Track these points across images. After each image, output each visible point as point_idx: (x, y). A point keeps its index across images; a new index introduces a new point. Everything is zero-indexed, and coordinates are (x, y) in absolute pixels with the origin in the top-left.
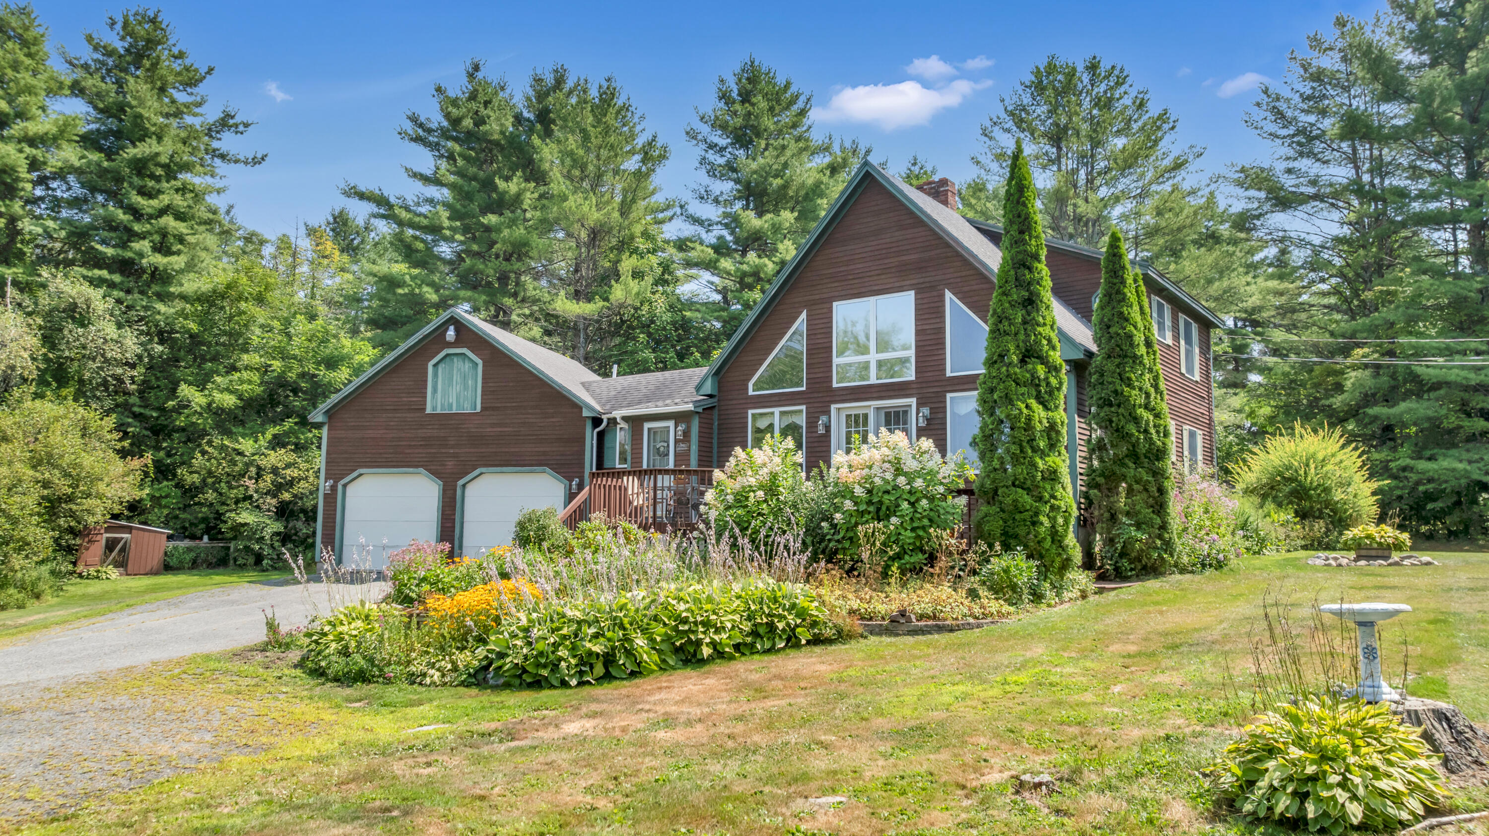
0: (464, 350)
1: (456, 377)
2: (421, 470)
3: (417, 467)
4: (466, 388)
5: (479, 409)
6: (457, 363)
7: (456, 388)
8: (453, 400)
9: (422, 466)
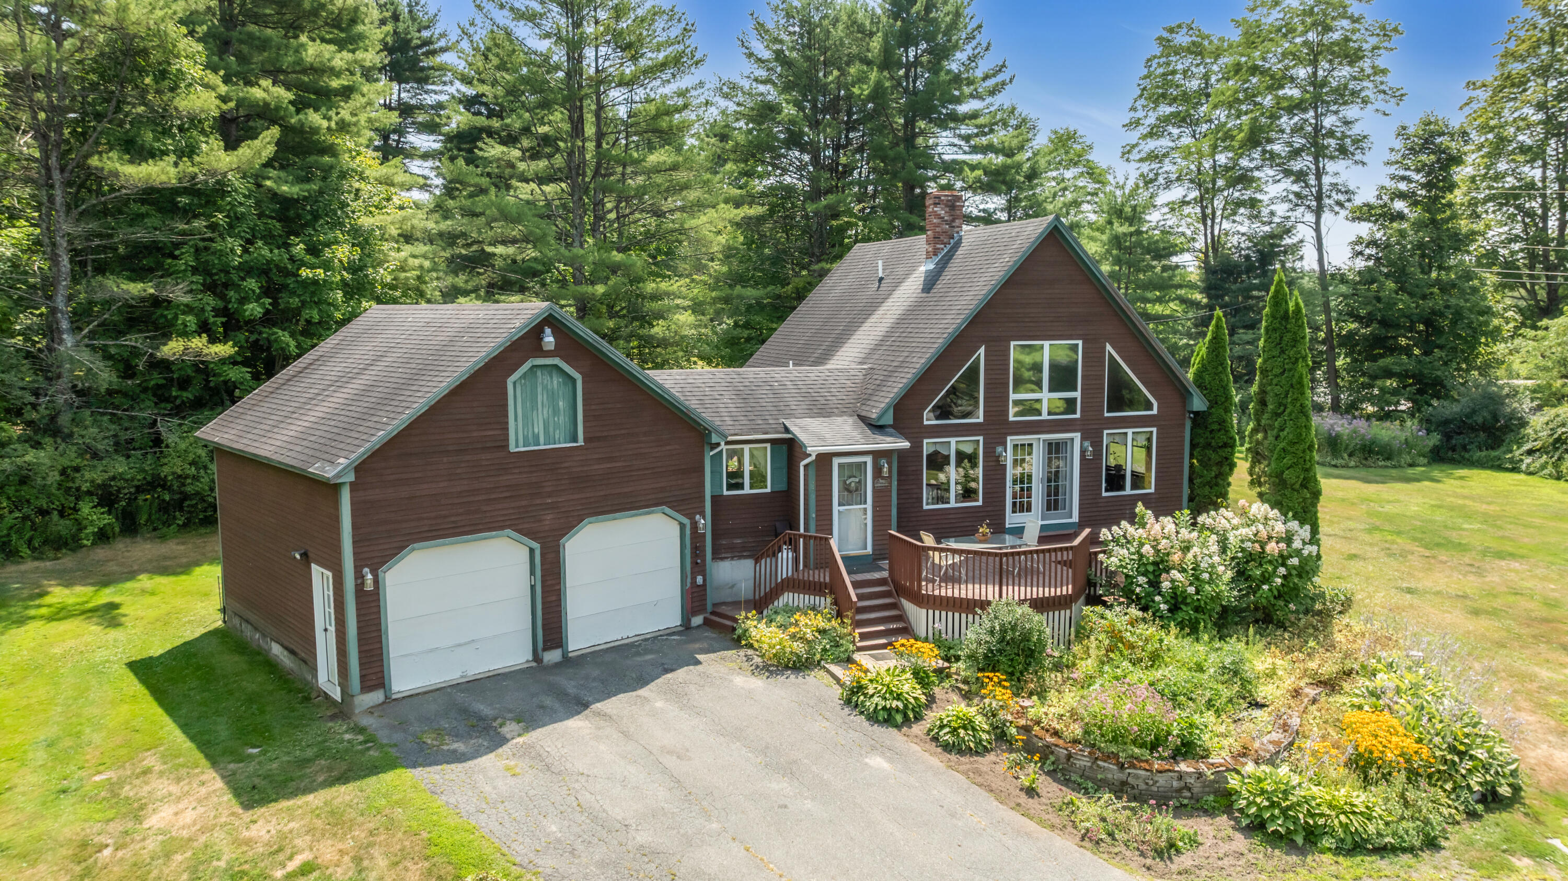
0: (556, 361)
1: (541, 397)
2: (508, 531)
3: (502, 528)
4: (556, 412)
5: (581, 442)
6: (542, 378)
7: (542, 414)
8: (539, 429)
9: (509, 527)
